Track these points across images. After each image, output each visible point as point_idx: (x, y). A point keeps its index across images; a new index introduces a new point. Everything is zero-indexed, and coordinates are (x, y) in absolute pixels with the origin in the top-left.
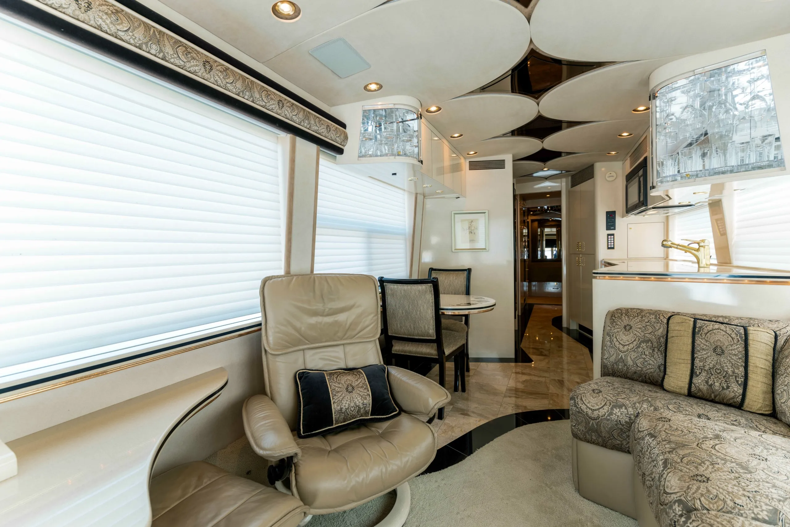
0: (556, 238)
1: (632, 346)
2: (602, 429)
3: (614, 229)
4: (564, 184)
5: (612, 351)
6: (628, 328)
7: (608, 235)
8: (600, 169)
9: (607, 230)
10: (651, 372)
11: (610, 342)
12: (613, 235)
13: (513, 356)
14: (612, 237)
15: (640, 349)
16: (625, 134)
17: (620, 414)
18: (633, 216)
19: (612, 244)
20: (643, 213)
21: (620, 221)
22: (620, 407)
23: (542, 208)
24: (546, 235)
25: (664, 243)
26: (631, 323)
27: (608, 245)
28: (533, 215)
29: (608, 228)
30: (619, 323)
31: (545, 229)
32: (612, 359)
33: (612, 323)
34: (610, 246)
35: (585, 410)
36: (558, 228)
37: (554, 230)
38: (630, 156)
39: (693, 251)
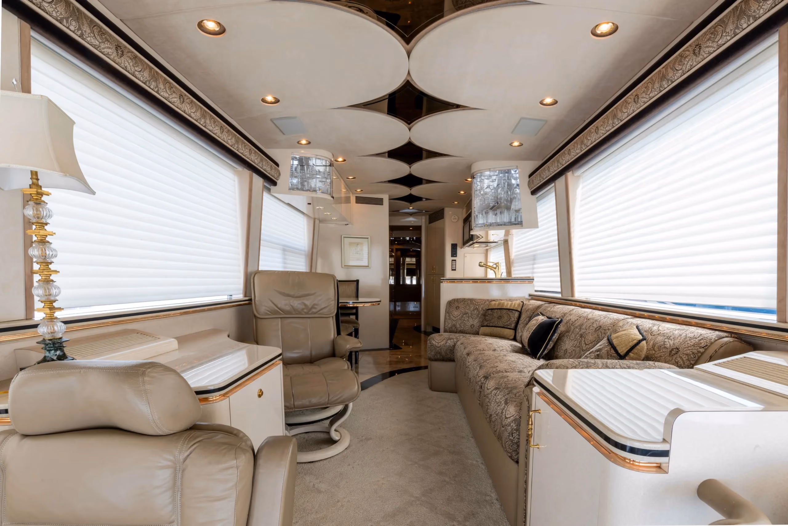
0: (415, 268)
1: (459, 317)
2: (442, 351)
3: (456, 256)
4: (424, 220)
5: (450, 321)
6: (457, 308)
7: (452, 260)
8: (448, 212)
9: (452, 257)
10: (467, 329)
11: (449, 316)
12: (455, 260)
13: (387, 346)
14: (455, 262)
15: (463, 318)
16: (462, 192)
17: (450, 343)
18: (467, 248)
19: (455, 267)
20: (472, 246)
21: (460, 251)
22: (451, 339)
23: (404, 238)
24: (407, 264)
25: (480, 264)
26: (459, 305)
27: (452, 268)
28: (398, 244)
29: (452, 256)
30: (453, 306)
31: (407, 258)
32: (449, 326)
33: (449, 306)
34: (453, 268)
35: (435, 344)
36: (417, 258)
37: (414, 260)
38: (466, 206)
39: (494, 269)
